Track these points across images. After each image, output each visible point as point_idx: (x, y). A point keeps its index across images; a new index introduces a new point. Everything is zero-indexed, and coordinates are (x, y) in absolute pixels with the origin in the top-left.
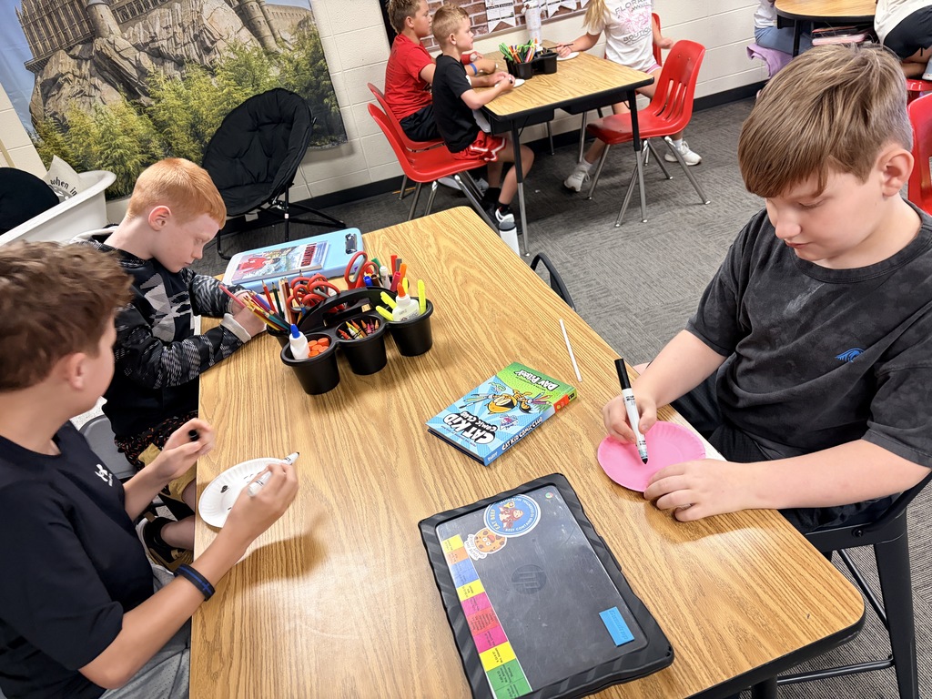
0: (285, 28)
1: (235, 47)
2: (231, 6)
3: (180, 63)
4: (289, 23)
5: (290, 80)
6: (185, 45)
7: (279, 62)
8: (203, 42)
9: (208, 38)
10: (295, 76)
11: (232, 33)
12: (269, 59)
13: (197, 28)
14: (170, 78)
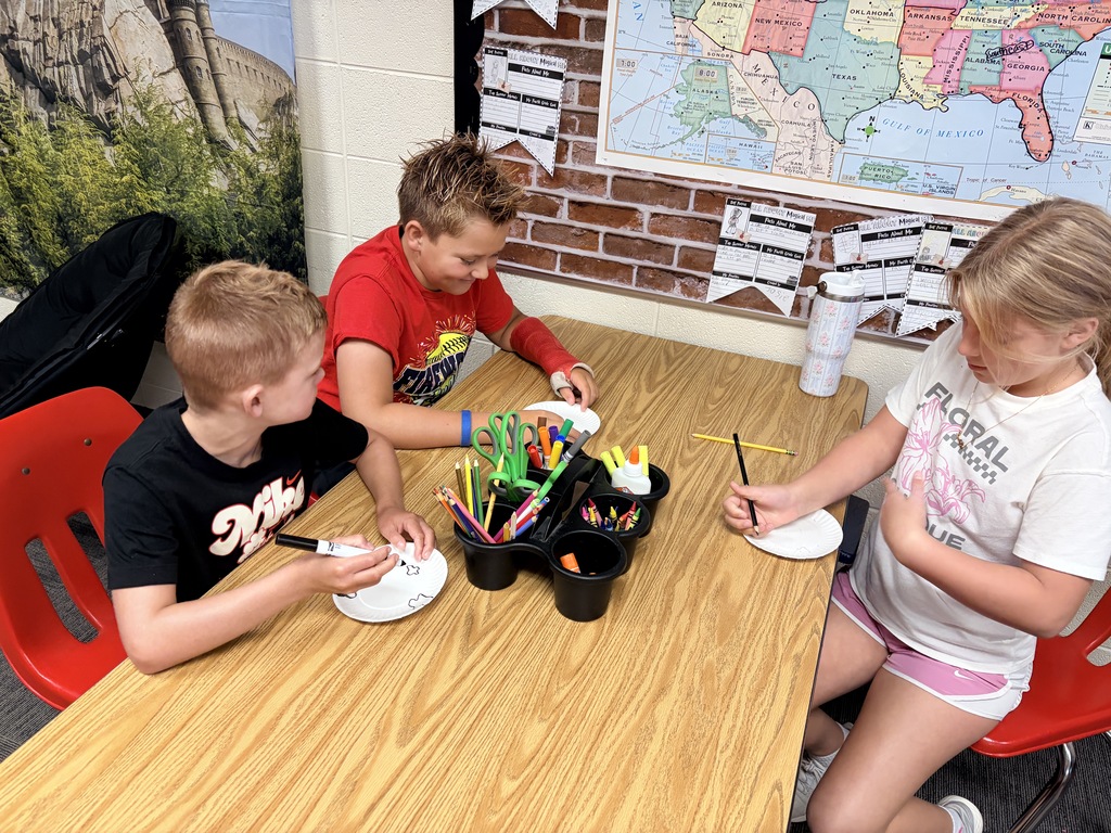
0: (248, 100)
1: (148, 102)
2: (159, 18)
3: (49, 97)
4: (259, 94)
5: (245, 210)
6: (60, 64)
7: (228, 166)
8: (97, 71)
9: (108, 65)
10: (255, 206)
11: (147, 72)
12: (213, 153)
13: (87, 39)
14: (30, 117)
